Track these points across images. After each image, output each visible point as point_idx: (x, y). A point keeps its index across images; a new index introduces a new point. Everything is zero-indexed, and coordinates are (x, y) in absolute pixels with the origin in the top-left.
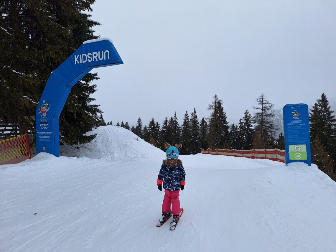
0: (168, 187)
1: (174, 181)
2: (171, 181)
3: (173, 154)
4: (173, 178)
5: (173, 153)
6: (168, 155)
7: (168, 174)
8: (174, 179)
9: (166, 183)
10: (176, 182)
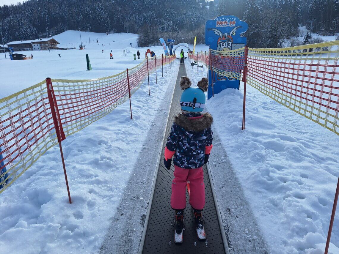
0: (186, 164)
1: (199, 152)
2: (194, 153)
3: (194, 106)
4: (196, 149)
5: (194, 104)
6: (184, 105)
7: (188, 142)
8: (199, 150)
9: (184, 157)
10: (201, 153)
